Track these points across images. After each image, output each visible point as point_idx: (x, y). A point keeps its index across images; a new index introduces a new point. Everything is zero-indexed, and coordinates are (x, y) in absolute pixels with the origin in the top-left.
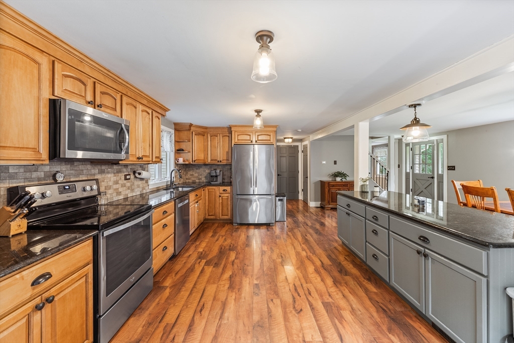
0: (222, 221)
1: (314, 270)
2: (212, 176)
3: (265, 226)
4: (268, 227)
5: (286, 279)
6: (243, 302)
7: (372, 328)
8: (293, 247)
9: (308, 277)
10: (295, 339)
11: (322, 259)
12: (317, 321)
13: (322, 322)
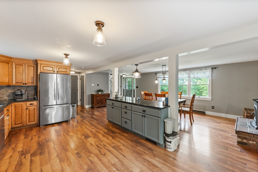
0: (28, 127)
1: (102, 136)
2: (16, 95)
3: (65, 123)
4: (67, 123)
5: (91, 144)
6: (74, 164)
7: (131, 148)
8: (87, 129)
9: (101, 140)
10: (108, 165)
11: (103, 130)
12: (113, 155)
13: (115, 154)
